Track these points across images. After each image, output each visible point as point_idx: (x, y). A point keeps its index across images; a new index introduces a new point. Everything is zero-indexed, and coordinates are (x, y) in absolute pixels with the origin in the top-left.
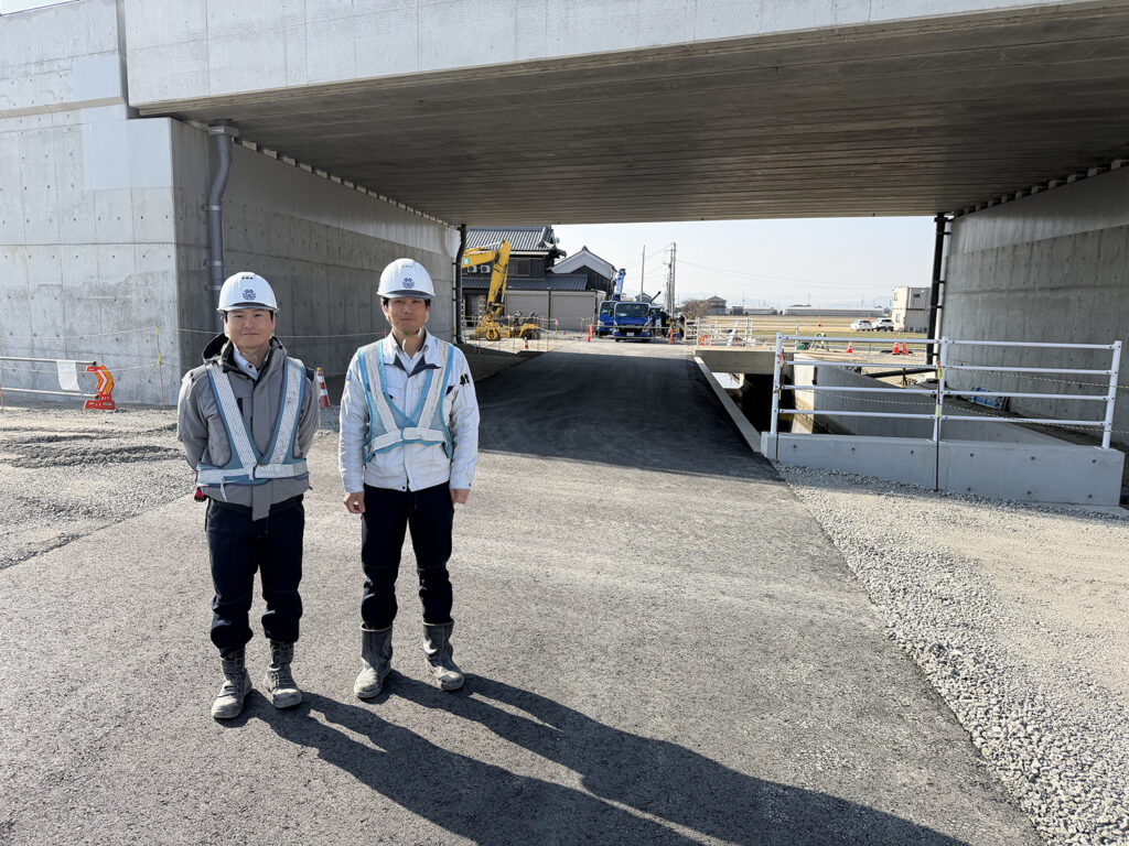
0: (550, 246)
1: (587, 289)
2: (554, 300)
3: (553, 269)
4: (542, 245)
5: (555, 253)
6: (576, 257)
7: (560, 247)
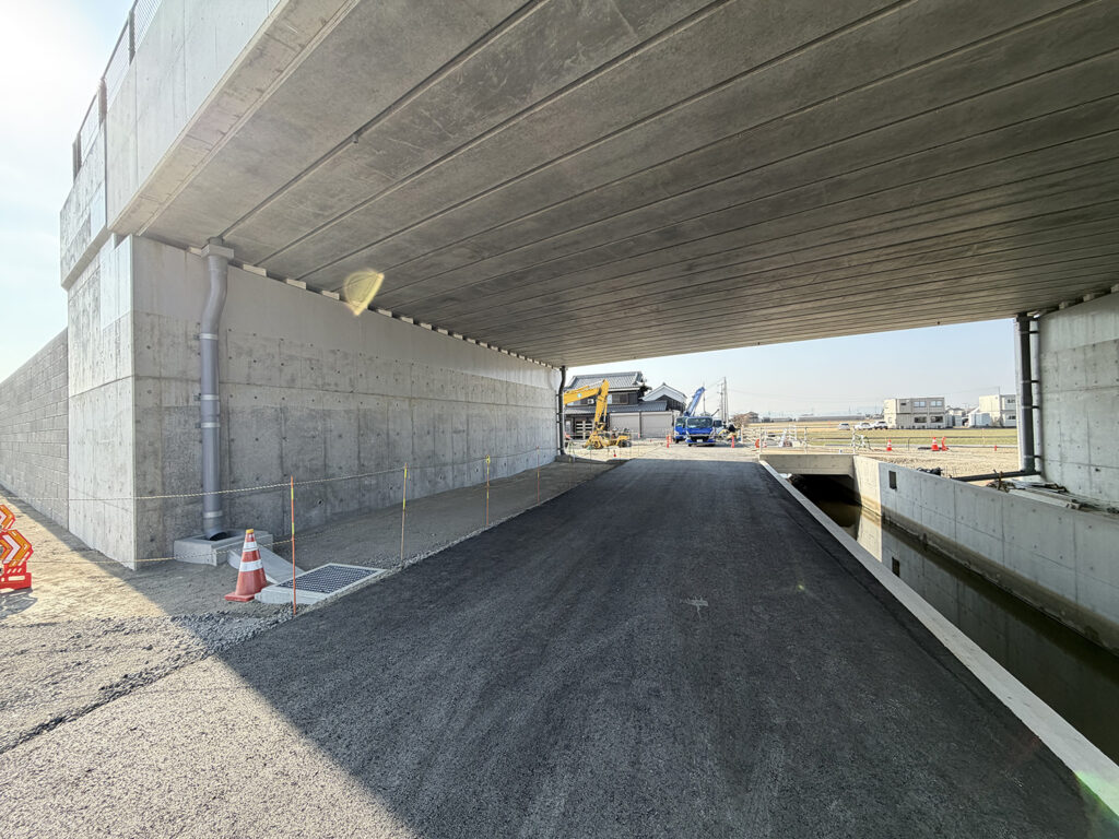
0: (640, 384)
1: (667, 410)
2: (644, 418)
3: (643, 398)
4: (636, 383)
5: (644, 389)
6: (659, 390)
7: (647, 384)
